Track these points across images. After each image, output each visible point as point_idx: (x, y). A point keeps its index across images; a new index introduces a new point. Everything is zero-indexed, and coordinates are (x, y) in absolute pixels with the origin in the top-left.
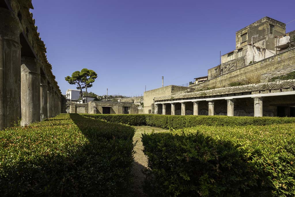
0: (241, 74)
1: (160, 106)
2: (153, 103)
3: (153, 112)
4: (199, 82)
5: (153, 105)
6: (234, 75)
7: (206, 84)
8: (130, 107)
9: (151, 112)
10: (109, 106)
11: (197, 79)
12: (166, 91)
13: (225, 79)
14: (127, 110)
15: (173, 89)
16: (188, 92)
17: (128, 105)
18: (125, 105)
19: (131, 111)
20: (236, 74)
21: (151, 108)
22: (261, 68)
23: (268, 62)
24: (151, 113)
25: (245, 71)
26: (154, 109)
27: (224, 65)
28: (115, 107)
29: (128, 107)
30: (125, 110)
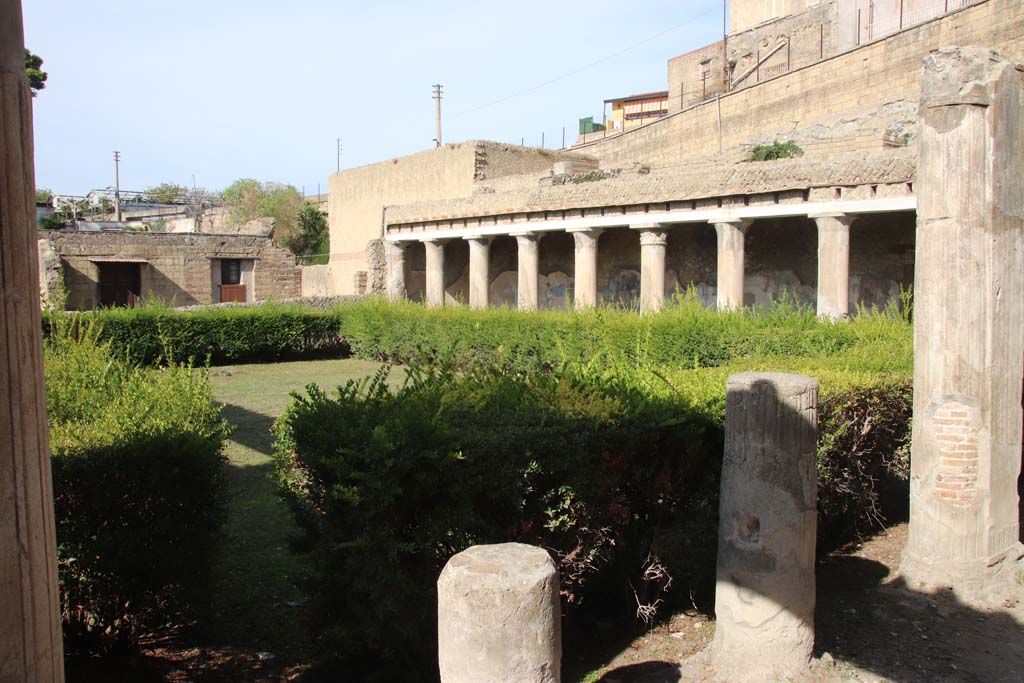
0: (807, 94)
1: (413, 253)
2: (377, 236)
3: (380, 287)
4: (629, 117)
5: (378, 245)
6: (778, 99)
7: (653, 135)
8: (252, 260)
9: (369, 284)
10: (133, 256)
11: (619, 103)
12: (448, 171)
13: (740, 117)
14: (234, 278)
15: (481, 162)
16: (557, 181)
17: (237, 252)
18: (227, 252)
19: (257, 282)
20: (784, 94)
21: (366, 266)
22: (886, 70)
23: (913, 48)
24: (369, 290)
25: (822, 80)
26: (380, 267)
27: (742, 41)
28: (169, 261)
29: (238, 261)
30: (226, 280)
